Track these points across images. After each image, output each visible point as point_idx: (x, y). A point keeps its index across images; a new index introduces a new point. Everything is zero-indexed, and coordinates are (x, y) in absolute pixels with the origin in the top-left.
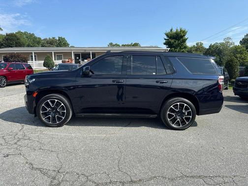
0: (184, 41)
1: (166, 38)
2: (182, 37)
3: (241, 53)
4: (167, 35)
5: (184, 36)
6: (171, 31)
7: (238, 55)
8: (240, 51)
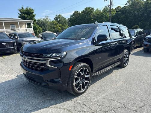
0: (34, 16)
1: (20, 13)
2: (32, 13)
3: (56, 25)
4: (20, 11)
5: (33, 13)
6: (22, 8)
7: (55, 26)
8: (55, 24)
